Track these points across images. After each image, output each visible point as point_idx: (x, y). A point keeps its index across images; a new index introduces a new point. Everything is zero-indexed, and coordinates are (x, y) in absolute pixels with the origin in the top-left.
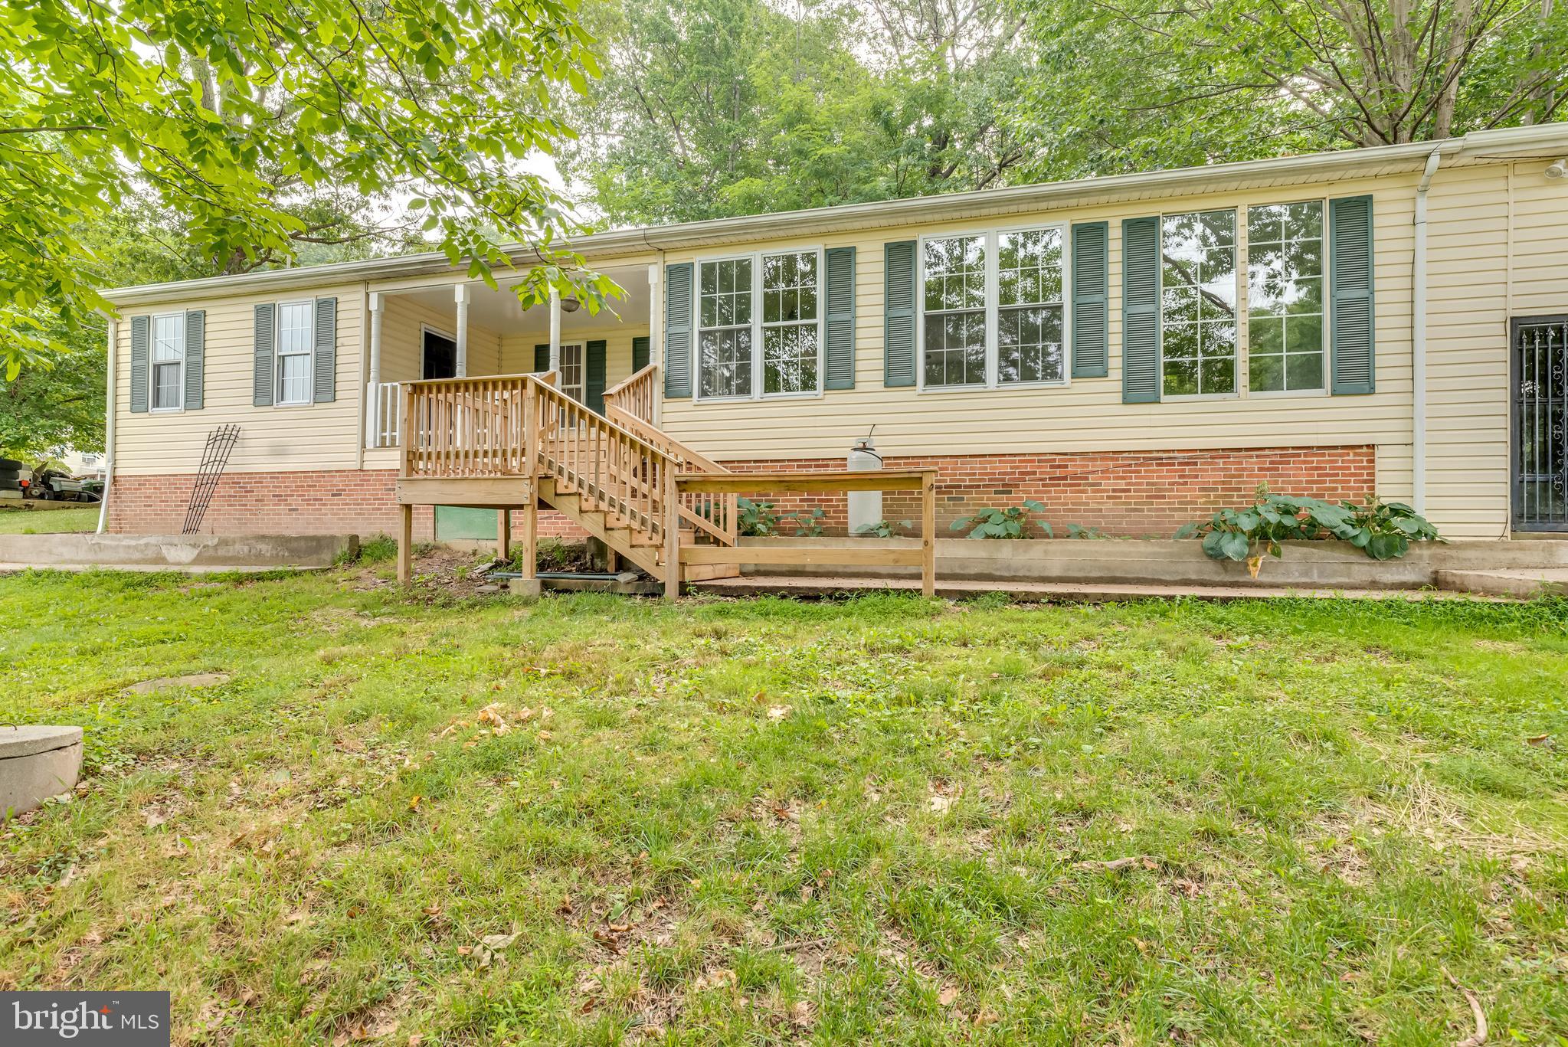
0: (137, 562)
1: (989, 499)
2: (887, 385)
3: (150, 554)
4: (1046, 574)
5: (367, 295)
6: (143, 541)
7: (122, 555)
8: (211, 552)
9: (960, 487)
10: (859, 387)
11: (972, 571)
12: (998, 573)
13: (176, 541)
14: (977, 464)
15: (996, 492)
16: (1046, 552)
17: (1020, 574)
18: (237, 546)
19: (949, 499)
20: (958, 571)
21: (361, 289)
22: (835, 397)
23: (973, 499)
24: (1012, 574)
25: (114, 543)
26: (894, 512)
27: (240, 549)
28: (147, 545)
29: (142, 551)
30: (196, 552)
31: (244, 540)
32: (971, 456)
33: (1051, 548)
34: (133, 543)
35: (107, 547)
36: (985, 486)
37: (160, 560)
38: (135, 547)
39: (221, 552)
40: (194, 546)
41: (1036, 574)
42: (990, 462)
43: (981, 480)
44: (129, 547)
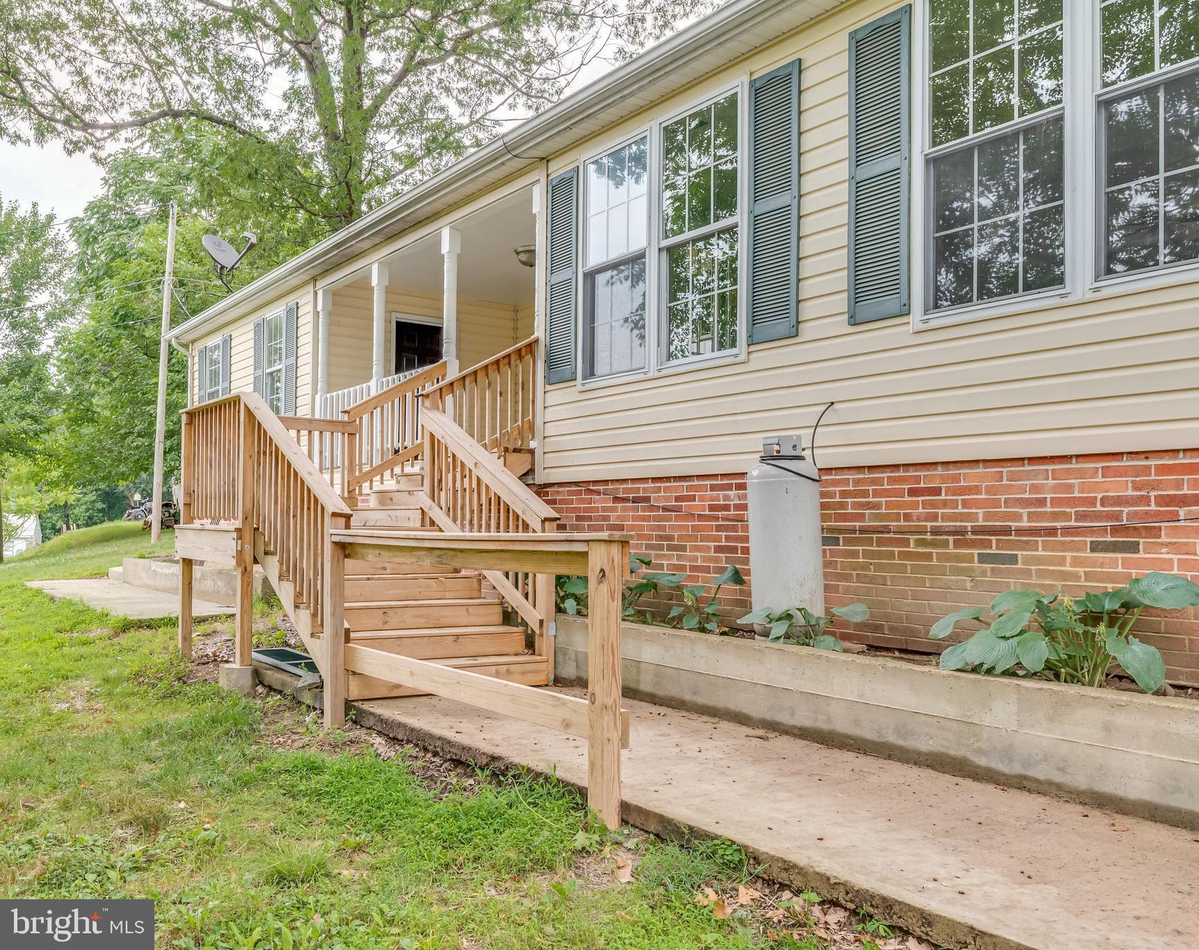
1: (1076, 562)
2: (853, 321)
4: (1107, 787)
5: (316, 293)
7: (164, 582)
9: (1006, 531)
10: (807, 331)
11: (924, 745)
12: (982, 761)
14: (1046, 481)
15: (1095, 547)
16: (1107, 728)
17: (1040, 772)
19: (983, 558)
20: (892, 739)
21: (310, 288)
22: (766, 356)
23: (1039, 560)
24: (1017, 769)
25: (160, 571)
26: (871, 580)
32: (1032, 460)
33: (1121, 719)
36: (1067, 531)
41: (1080, 781)
42: (1080, 474)
43: (1055, 516)
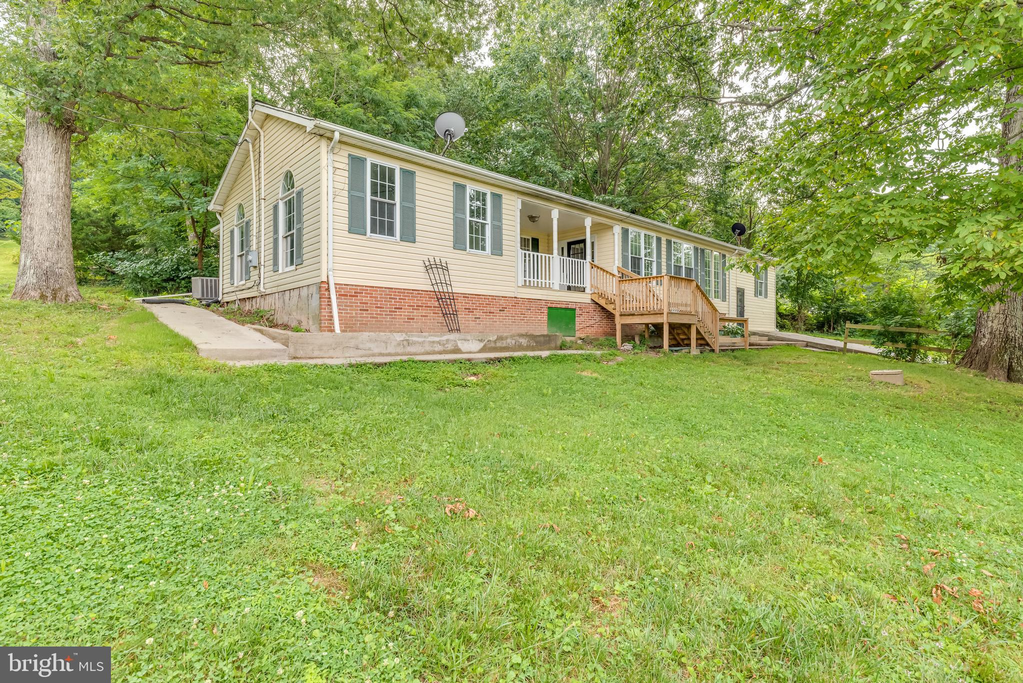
0: (440, 353)
3: (450, 347)
6: (445, 338)
7: (428, 348)
8: (493, 345)
13: (469, 338)
18: (509, 341)
25: (420, 340)
27: (510, 342)
28: (448, 340)
29: (444, 345)
30: (482, 345)
31: (512, 337)
34: (437, 339)
35: (414, 343)
37: (457, 351)
38: (439, 343)
39: (499, 344)
40: (481, 341)
44: (433, 342)
